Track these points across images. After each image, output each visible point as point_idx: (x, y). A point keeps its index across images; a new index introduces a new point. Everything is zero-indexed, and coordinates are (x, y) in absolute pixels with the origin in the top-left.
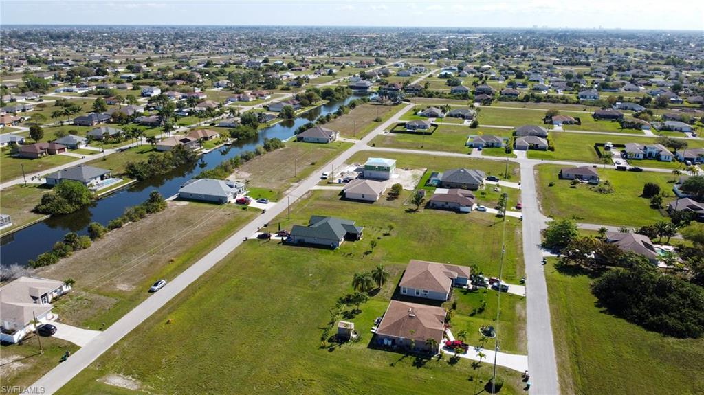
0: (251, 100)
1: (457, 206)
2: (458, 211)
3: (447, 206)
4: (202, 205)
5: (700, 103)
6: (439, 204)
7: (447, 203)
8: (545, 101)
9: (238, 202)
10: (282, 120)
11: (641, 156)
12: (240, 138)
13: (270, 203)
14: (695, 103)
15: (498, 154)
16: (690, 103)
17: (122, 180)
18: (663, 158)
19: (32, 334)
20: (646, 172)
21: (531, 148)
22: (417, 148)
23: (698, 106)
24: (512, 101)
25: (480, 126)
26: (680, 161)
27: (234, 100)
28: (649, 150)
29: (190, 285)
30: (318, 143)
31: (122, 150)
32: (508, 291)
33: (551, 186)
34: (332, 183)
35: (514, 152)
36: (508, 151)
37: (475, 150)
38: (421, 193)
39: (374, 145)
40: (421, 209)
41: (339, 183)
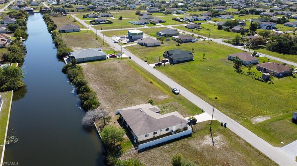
1: (189, 40)
2: (191, 42)
3: (187, 41)
8: (121, 9)
9: (111, 57)
12: (23, 36)
14: (165, 6)
15: (152, 26)
20: (202, 24)
21: (159, 22)
22: (120, 28)
23: (167, 7)
28: (194, 18)
33: (192, 31)
34: (125, 44)
35: (156, 24)
36: (154, 24)
37: (142, 25)
38: (168, 39)
39: (101, 29)
40: (180, 44)
41: (128, 43)
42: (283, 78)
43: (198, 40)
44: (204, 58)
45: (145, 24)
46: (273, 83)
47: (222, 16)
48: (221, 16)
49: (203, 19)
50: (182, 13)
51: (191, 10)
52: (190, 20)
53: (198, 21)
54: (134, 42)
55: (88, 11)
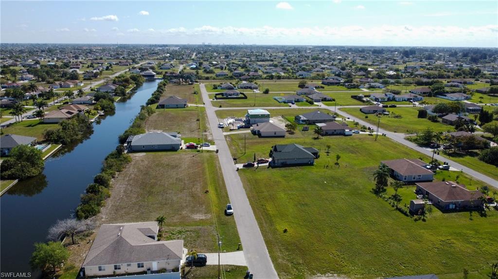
0: (71, 86)
1: (342, 132)
2: (345, 135)
3: (335, 133)
5: (364, 75)
6: (330, 132)
7: (335, 130)
9: (188, 147)
10: (120, 98)
11: (386, 100)
13: (211, 146)
14: (361, 75)
15: (305, 105)
17: (50, 146)
18: (397, 99)
20: (399, 107)
21: (322, 100)
22: (251, 106)
24: (263, 79)
25: (270, 92)
27: (57, 87)
30: (178, 108)
31: (8, 126)
32: (449, 169)
33: (367, 117)
34: (233, 130)
35: (315, 103)
36: (311, 103)
37: (290, 104)
38: (306, 128)
39: (220, 107)
40: (320, 137)
41: (238, 129)
42: (455, 213)
43: (358, 133)
44: (337, 164)
45: (296, 102)
46: (424, 220)
47: (448, 95)
48: (446, 96)
49: (406, 100)
50: (379, 87)
51: (400, 83)
52: (380, 100)
53: (396, 101)
54: (249, 128)
55: (229, 79)
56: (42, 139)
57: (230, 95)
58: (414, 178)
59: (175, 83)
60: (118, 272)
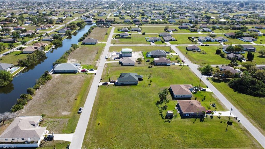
0: (47, 29)
1: (165, 64)
2: (166, 65)
4: (67, 74)
5: (206, 22)
6: (159, 64)
7: (161, 63)
8: (159, 24)
9: (82, 71)
10: (67, 36)
11: (206, 41)
13: (94, 70)
14: (205, 22)
15: (160, 43)
16: (203, 22)
17: (19, 68)
18: (212, 41)
19: (43, 141)
20: (210, 46)
21: (170, 41)
22: (130, 44)
23: (206, 23)
24: (148, 24)
25: (146, 34)
26: (217, 41)
27: (39, 29)
28: (207, 39)
29: (93, 108)
30: (92, 44)
31: (6, 55)
32: (206, 91)
33: (187, 53)
34: (112, 60)
35: (165, 42)
36: (163, 42)
37: (152, 43)
38: (148, 60)
39: (114, 44)
40: (153, 66)
41: (114, 59)
43: (174, 64)
44: (150, 84)
45: (155, 41)
46: (170, 122)
47: (244, 38)
48: (242, 38)
49: (218, 41)
50: (209, 31)
51: (222, 28)
52: (202, 41)
54: (120, 59)
55: (130, 24)
56: (17, 64)
57: (123, 36)
58: (181, 96)
59: (100, 27)
60: (13, 141)
